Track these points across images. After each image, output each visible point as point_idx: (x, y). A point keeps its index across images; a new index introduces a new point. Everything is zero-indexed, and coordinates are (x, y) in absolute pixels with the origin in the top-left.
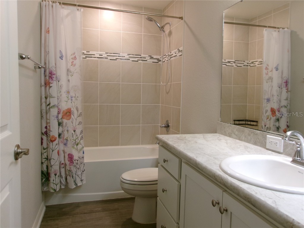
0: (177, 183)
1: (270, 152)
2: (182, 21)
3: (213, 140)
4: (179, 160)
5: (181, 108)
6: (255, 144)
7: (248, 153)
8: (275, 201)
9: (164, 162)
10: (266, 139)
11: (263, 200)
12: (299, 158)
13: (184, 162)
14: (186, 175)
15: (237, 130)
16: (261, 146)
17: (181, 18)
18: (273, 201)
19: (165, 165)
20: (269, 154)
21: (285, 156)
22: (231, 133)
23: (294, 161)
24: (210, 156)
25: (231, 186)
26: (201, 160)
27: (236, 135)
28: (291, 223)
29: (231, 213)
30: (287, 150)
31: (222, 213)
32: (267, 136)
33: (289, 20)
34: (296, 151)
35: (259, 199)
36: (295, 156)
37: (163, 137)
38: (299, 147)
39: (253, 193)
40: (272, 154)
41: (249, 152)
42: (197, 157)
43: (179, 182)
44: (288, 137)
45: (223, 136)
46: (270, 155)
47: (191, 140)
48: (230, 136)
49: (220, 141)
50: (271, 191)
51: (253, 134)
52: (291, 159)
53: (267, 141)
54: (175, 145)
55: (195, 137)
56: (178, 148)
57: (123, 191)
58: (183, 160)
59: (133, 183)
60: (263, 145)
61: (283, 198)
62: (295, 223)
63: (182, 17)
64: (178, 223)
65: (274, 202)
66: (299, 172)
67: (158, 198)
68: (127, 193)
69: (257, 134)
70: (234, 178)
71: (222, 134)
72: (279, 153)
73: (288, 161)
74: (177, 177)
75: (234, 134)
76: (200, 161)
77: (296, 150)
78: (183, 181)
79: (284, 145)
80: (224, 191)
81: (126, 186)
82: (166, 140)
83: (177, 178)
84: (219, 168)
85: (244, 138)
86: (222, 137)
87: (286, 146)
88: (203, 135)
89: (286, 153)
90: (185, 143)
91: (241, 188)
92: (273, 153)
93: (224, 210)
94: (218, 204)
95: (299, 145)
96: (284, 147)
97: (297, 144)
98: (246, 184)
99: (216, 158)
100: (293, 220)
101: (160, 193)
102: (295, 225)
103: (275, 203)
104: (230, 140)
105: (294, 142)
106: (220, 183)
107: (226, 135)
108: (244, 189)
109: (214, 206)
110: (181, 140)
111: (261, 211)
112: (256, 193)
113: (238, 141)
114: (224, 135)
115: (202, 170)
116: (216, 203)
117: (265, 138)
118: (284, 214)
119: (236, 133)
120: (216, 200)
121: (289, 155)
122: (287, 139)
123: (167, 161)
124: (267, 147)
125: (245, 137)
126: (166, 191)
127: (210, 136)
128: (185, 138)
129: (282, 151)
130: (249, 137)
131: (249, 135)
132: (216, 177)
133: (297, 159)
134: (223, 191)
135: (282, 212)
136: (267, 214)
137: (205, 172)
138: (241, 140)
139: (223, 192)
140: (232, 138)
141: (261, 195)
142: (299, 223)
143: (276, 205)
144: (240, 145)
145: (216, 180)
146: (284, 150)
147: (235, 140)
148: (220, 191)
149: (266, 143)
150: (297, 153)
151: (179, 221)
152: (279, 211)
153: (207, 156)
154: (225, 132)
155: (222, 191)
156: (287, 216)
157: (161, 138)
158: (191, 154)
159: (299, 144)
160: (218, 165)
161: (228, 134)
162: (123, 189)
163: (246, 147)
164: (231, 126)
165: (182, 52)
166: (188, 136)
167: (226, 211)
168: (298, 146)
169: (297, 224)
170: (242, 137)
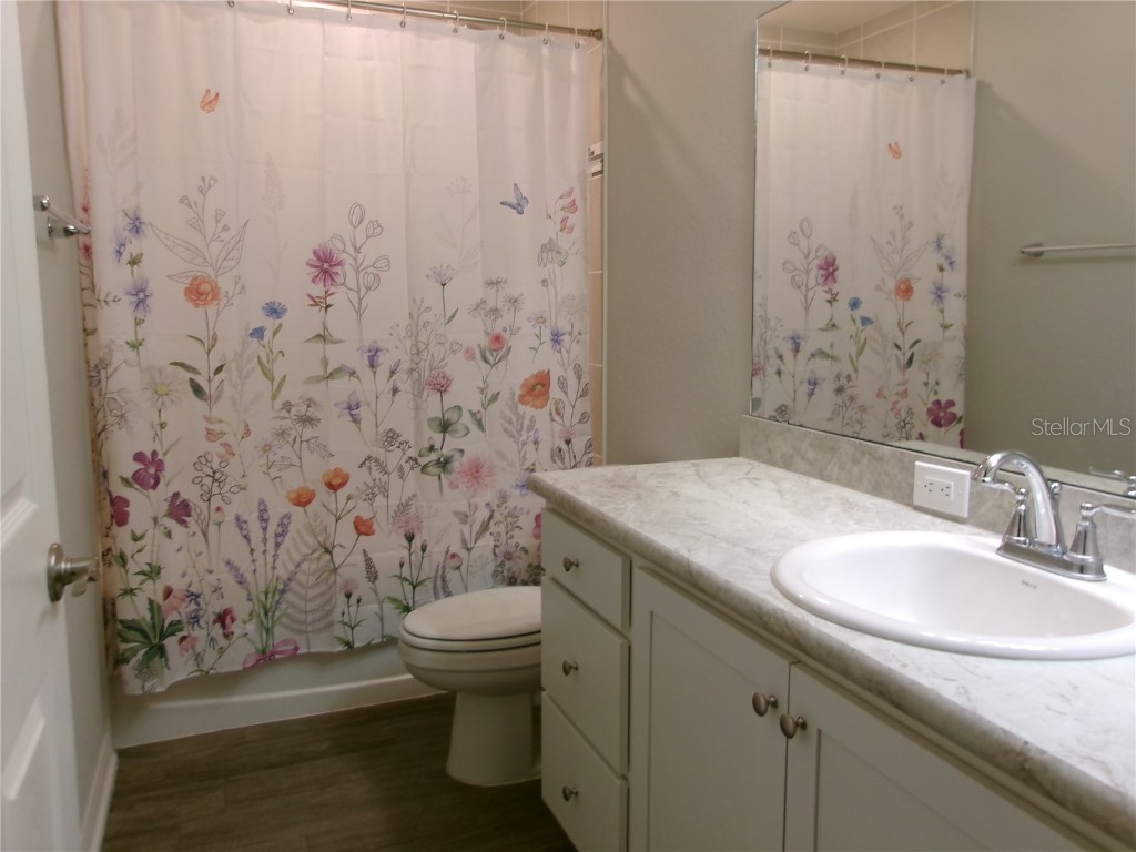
0: (618, 641)
1: (928, 517)
2: (600, 44)
3: (733, 481)
4: (623, 561)
5: (605, 366)
6: (876, 490)
7: (856, 526)
8: (964, 687)
9: (568, 570)
10: (913, 476)
11: (926, 688)
12: (1022, 539)
13: (642, 568)
14: (652, 613)
15: (811, 445)
16: (894, 499)
17: (597, 34)
18: (958, 688)
19: (567, 578)
20: (925, 527)
21: (977, 531)
22: (792, 456)
23: (1008, 549)
24: (734, 545)
25: (820, 645)
26: (707, 558)
27: (811, 464)
28: (1019, 754)
29: (820, 732)
30: (983, 510)
31: (789, 736)
32: (917, 463)
33: (972, 39)
34: (1015, 516)
35: (915, 683)
36: (1010, 532)
37: (557, 481)
38: (1021, 502)
39: (895, 666)
40: (934, 523)
41: (859, 522)
42: (689, 551)
43: (626, 638)
44: (991, 473)
45: (763, 466)
46: (928, 530)
47: (657, 487)
48: (787, 464)
49: (755, 485)
50: (947, 655)
51: (867, 457)
52: (997, 542)
53: (918, 482)
54: (604, 509)
55: (669, 474)
56: (620, 520)
57: (410, 676)
58: (638, 561)
59: (447, 648)
60: (903, 492)
61: (987, 677)
62: (1031, 754)
63: (599, 31)
64: (624, 778)
65: (961, 690)
66: (1024, 583)
67: (543, 693)
68: (425, 682)
69: (880, 459)
70: (825, 619)
71: (758, 458)
72: (955, 519)
73: (990, 548)
74: (616, 619)
75: (803, 458)
76: (703, 564)
77: (1014, 512)
78: (639, 635)
79: (971, 493)
80: (794, 663)
81: (424, 660)
82: (569, 492)
83: (618, 623)
84: (770, 586)
85: (836, 471)
86: (761, 469)
87: (977, 498)
88: (693, 464)
89: (978, 519)
90: (638, 498)
91: (853, 650)
92: (938, 521)
93: (797, 725)
94: (775, 705)
95: (1022, 494)
96: (971, 499)
97: (1017, 493)
98: (866, 636)
99: (753, 552)
100: (1026, 743)
101: (551, 675)
102: (1032, 758)
103: (966, 692)
104: (790, 480)
105: (1006, 487)
106: (781, 636)
107: (771, 462)
108: (864, 655)
109: (760, 713)
110: (621, 487)
111: (921, 720)
112: (905, 665)
113: (816, 482)
114: (765, 462)
115: (714, 597)
116: (768, 703)
117: (910, 470)
118: (995, 727)
119: (811, 454)
120: (764, 694)
121: (988, 525)
122: (987, 479)
123: (577, 565)
124: (916, 502)
125: (842, 467)
126: (576, 668)
127: (716, 466)
128: (634, 478)
129: (966, 515)
130: (855, 470)
131: (855, 461)
132: (766, 619)
133: (1018, 541)
134: (791, 664)
135: (989, 722)
136: (942, 731)
137: (723, 603)
138: (825, 481)
139: (793, 667)
140: (797, 471)
141: (920, 669)
142: (1044, 752)
143: (969, 700)
144: (828, 499)
145: (766, 627)
146: (972, 509)
147: (805, 478)
148: (781, 663)
149: (911, 486)
150: (1017, 521)
151: (629, 770)
152: (981, 718)
153: (723, 544)
154: (770, 452)
155: (786, 663)
156: (1005, 732)
157: (550, 482)
158: (669, 541)
159: (1023, 491)
160: (768, 577)
161: (782, 457)
162: (410, 668)
163: (848, 506)
164: (789, 430)
165: (602, 161)
166: (641, 471)
167: (804, 726)
168: (1020, 498)
169: (1038, 756)
170: (829, 468)
